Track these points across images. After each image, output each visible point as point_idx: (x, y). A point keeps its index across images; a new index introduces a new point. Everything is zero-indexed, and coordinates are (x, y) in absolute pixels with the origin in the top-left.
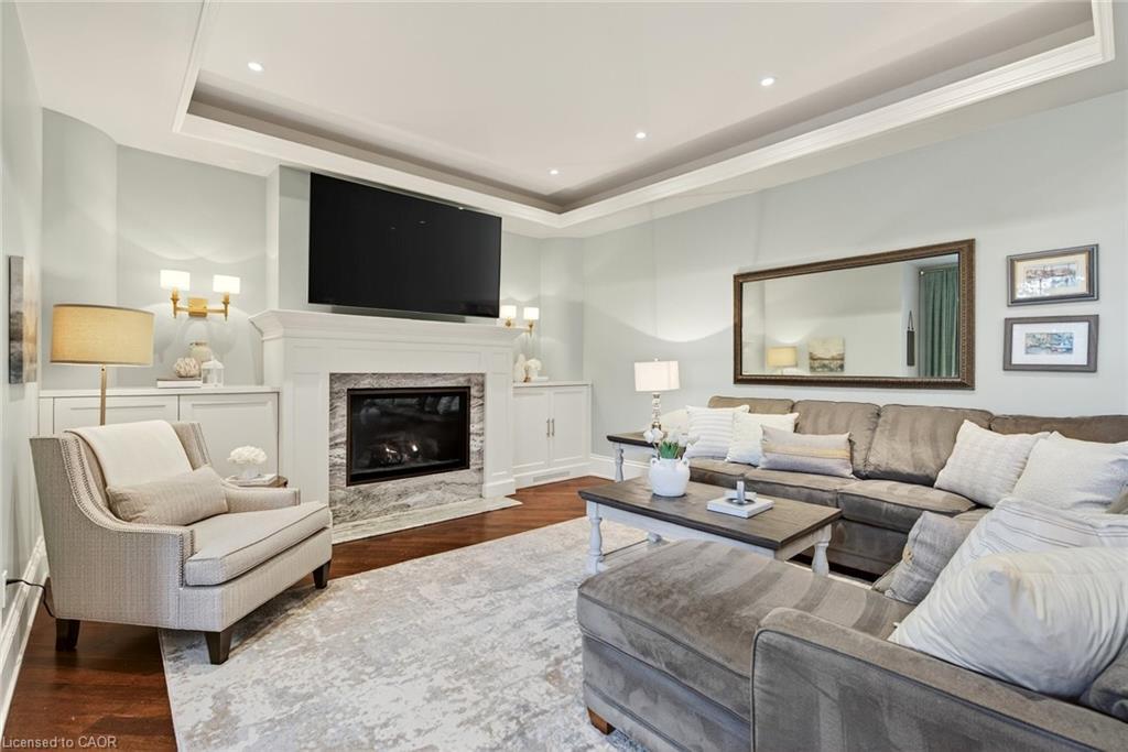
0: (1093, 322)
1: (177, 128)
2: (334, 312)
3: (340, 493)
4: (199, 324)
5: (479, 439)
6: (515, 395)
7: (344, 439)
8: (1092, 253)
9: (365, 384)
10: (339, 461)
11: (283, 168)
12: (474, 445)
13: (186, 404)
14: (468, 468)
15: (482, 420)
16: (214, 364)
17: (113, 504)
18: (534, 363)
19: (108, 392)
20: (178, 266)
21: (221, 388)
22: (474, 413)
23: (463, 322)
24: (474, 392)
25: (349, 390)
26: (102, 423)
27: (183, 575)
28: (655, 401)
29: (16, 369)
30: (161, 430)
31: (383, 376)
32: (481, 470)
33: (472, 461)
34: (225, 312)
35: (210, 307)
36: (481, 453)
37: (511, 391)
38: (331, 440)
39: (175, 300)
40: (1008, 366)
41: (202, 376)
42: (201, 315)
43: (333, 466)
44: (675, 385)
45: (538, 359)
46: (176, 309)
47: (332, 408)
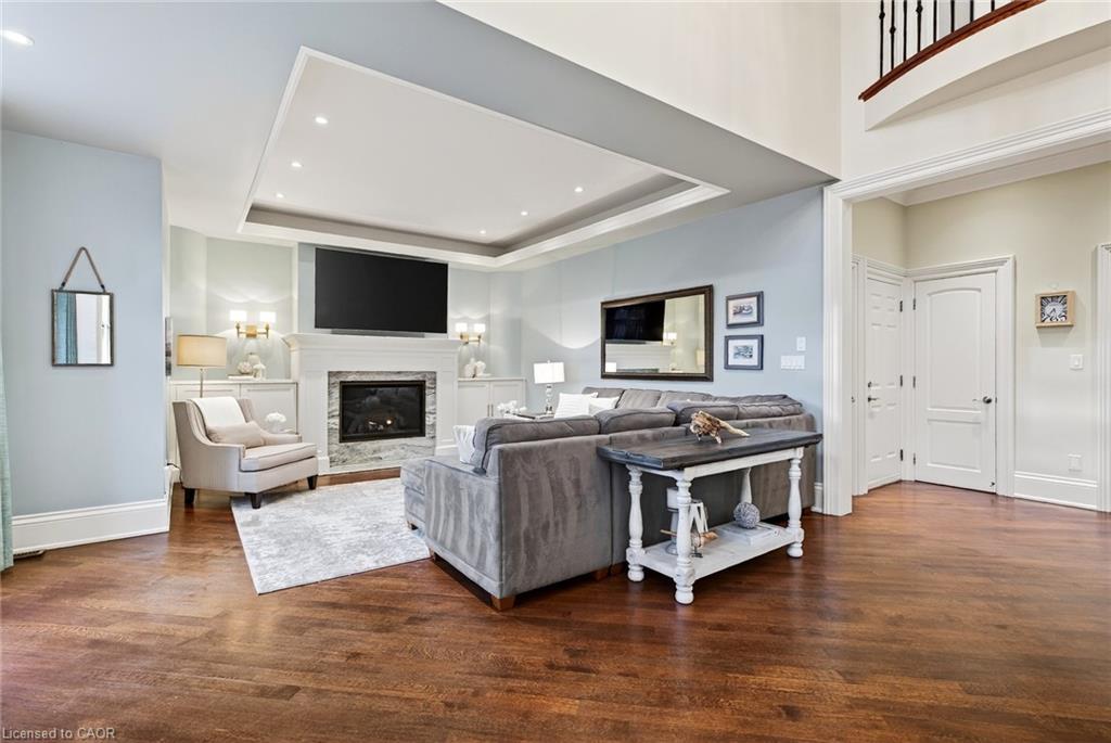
0: (761, 339)
1: (239, 231)
2: (333, 333)
3: (335, 447)
4: (252, 341)
5: (432, 416)
6: (459, 387)
7: (338, 413)
8: (760, 296)
9: (351, 378)
10: (335, 427)
11: (301, 244)
12: (429, 420)
13: (244, 389)
14: (424, 435)
15: (434, 403)
16: (260, 366)
17: (208, 435)
18: (481, 364)
19: (204, 382)
20: (239, 306)
21: (265, 380)
22: (429, 399)
23: (423, 337)
24: (427, 384)
25: (341, 382)
26: (201, 396)
27: (240, 466)
28: (549, 390)
29: (169, 369)
30: (231, 402)
31: (363, 373)
32: (433, 437)
33: (427, 431)
34: (267, 333)
35: (258, 331)
36: (433, 425)
37: (456, 384)
38: (329, 413)
39: (238, 328)
40: (727, 367)
41: (254, 373)
42: (253, 336)
43: (330, 430)
44: (562, 379)
45: (483, 361)
46: (239, 333)
47: (330, 393)
